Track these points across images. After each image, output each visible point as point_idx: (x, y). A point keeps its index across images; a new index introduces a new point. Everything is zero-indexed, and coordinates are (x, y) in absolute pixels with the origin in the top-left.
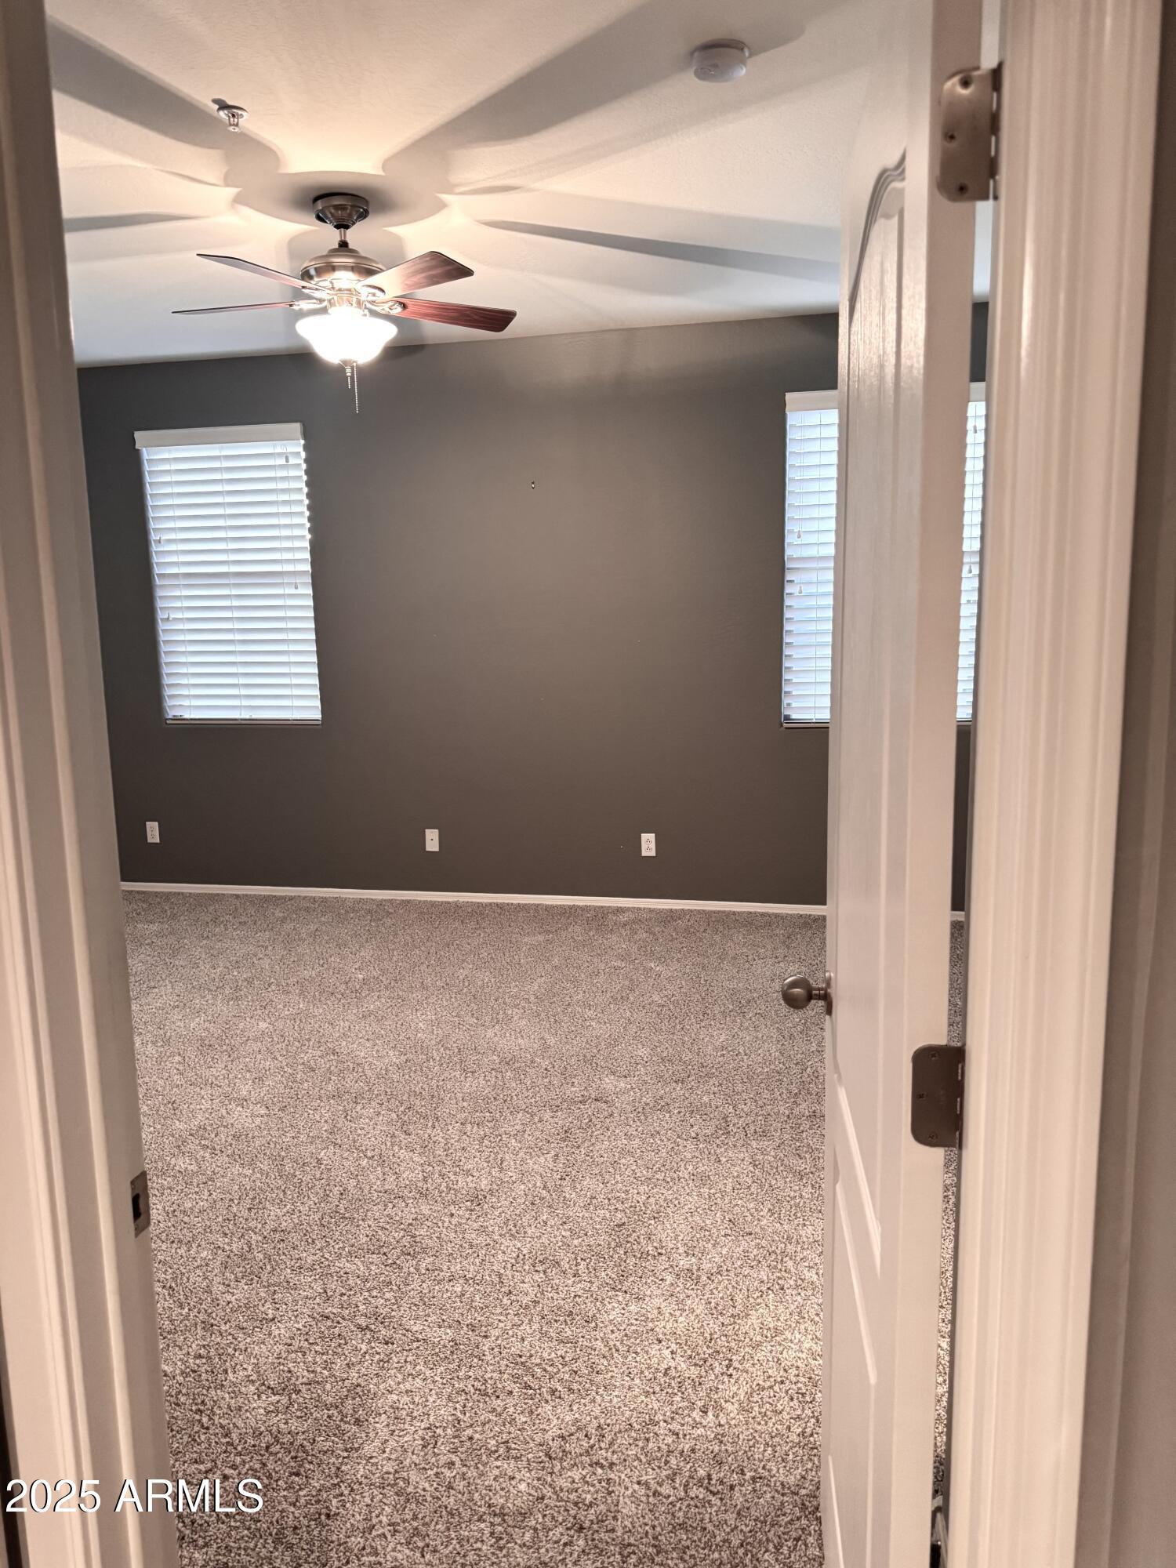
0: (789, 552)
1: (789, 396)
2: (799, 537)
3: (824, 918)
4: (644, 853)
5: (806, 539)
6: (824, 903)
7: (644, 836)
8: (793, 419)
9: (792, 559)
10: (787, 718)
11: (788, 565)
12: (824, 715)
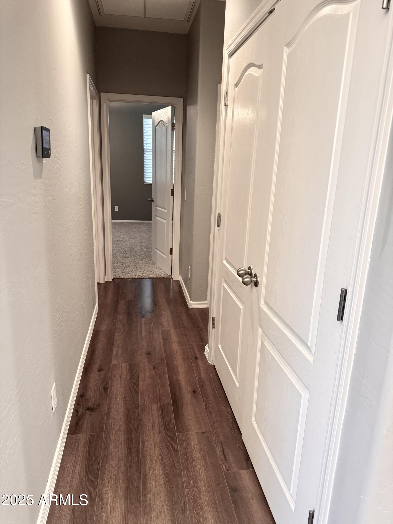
0: (144, 147)
1: (144, 115)
2: (146, 144)
3: (151, 223)
4: (116, 210)
5: (148, 145)
6: (151, 220)
7: (115, 207)
8: (145, 120)
9: (145, 149)
10: (145, 182)
11: (144, 150)
12: (151, 182)
